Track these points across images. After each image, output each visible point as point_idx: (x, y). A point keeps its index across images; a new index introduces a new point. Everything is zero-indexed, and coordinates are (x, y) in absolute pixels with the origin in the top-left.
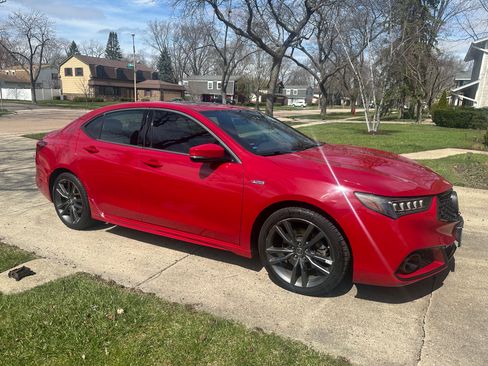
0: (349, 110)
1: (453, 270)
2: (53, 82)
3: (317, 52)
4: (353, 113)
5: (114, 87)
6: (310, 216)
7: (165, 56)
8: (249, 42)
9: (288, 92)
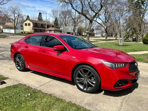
0: (115, 38)
1: (137, 88)
2: (21, 28)
3: (105, 19)
4: (116, 39)
5: (40, 30)
6: (89, 68)
7: (56, 20)
8: (83, 16)
9: (95, 32)
